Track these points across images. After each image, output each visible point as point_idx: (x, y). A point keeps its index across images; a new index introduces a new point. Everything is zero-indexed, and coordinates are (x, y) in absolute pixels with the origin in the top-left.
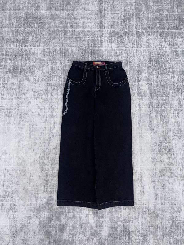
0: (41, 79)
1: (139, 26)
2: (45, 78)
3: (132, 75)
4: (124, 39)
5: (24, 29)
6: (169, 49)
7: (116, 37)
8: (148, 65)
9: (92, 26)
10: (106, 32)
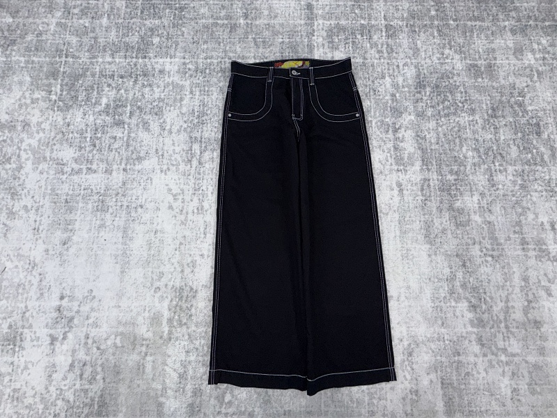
0: (176, 129)
1: (391, 15)
2: (185, 125)
3: (379, 119)
4: (361, 42)
5: (141, 21)
6: (460, 62)
7: (342, 37)
8: (414, 96)
9: (289, 15)
10: (320, 27)
